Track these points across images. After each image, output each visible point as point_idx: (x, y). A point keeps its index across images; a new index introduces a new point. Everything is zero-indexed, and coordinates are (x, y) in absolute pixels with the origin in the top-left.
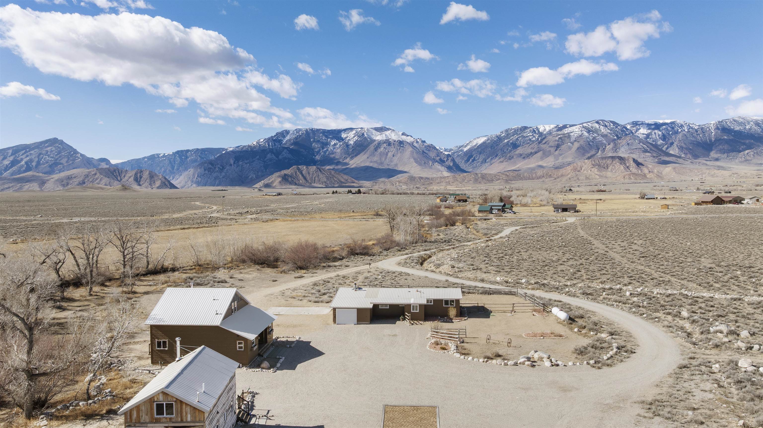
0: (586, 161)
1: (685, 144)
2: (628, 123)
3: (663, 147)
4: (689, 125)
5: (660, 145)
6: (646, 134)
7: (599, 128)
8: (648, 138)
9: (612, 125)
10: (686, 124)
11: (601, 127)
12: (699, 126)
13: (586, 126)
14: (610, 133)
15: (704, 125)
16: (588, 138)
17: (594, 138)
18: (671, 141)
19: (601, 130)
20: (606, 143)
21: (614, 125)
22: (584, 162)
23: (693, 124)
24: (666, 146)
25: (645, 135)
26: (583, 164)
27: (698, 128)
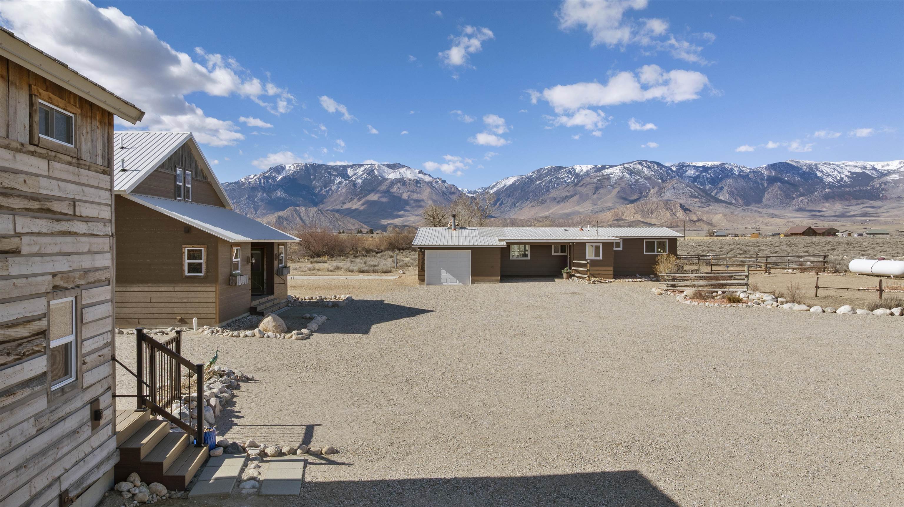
0: (628, 206)
1: (736, 189)
2: (674, 165)
3: (712, 192)
4: (739, 168)
5: (708, 190)
6: (693, 177)
7: (642, 169)
8: (696, 182)
9: (656, 166)
10: (737, 166)
11: (644, 168)
12: (750, 169)
13: (627, 167)
14: (654, 176)
15: (756, 168)
16: (630, 180)
17: (637, 181)
18: (720, 186)
19: (644, 172)
20: (649, 186)
21: (658, 167)
22: (626, 208)
23: (744, 167)
24: (715, 191)
25: (692, 179)
26: (625, 209)
27: (750, 172)
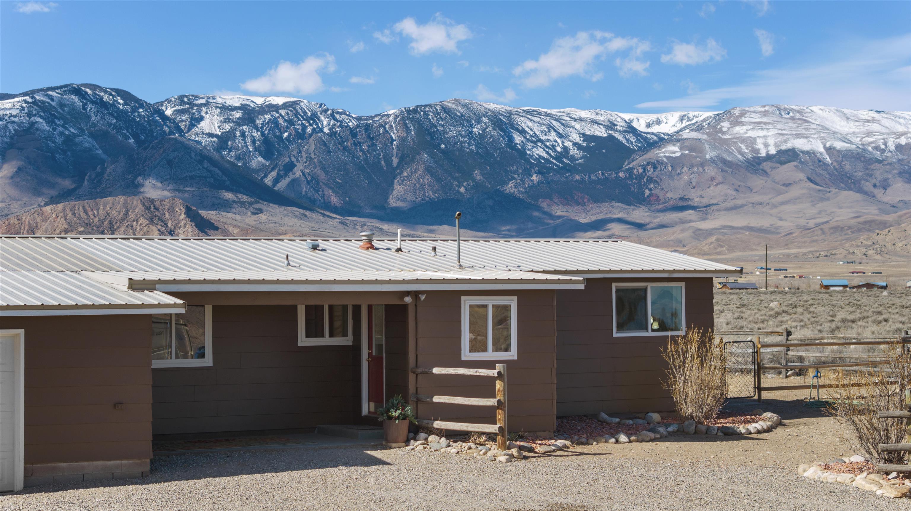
0: (48, 209)
1: (324, 169)
2: (169, 101)
3: (266, 176)
4: (332, 115)
5: (257, 171)
6: (216, 136)
7: (84, 108)
8: (225, 149)
9: (121, 101)
10: (326, 110)
11: (90, 106)
12: (359, 119)
13: (43, 102)
14: (115, 127)
15: (372, 118)
16: (49, 137)
17: (69, 140)
18: (287, 159)
19: (89, 117)
20: (104, 156)
21: (125, 104)
22: (41, 214)
23: (344, 113)
24: (274, 174)
25: (215, 139)
26: (39, 219)
27: (358, 126)
